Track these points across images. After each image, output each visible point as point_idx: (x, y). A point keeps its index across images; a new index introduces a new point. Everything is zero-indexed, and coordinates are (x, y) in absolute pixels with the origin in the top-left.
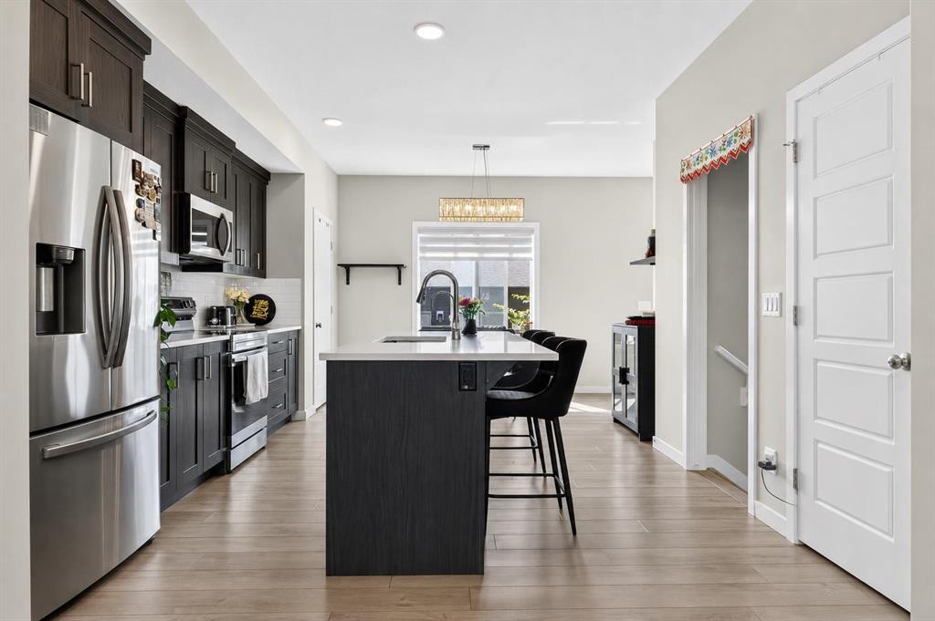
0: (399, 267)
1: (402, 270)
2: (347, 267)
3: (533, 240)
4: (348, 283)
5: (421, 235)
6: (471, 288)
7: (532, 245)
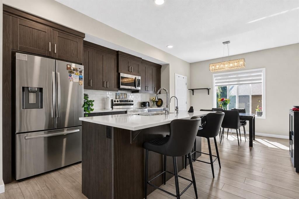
0: (208, 90)
1: (210, 90)
2: (193, 90)
3: (262, 75)
4: (193, 95)
5: (216, 78)
6: (235, 96)
7: (262, 78)
